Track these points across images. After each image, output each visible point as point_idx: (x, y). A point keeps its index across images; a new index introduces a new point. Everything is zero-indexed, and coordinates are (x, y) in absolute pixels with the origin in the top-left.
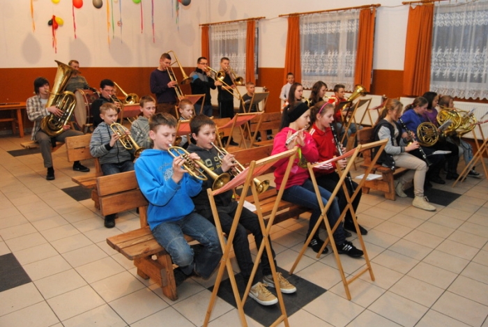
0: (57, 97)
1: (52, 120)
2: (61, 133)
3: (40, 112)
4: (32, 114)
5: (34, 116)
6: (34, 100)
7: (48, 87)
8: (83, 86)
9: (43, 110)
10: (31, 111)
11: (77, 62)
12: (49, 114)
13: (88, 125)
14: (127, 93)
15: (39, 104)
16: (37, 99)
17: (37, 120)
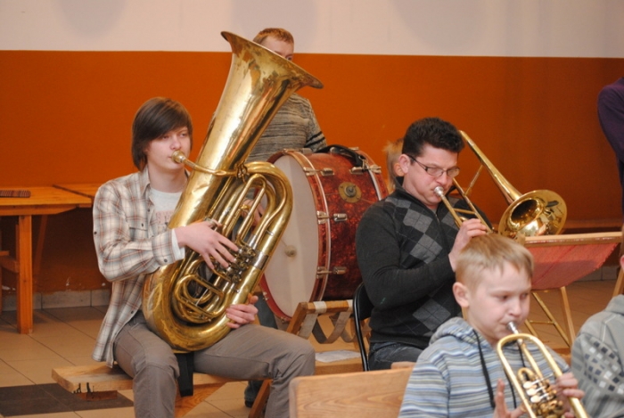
0: (220, 182)
1: (190, 283)
2: (219, 338)
3: (147, 246)
4: (116, 252)
5: (121, 258)
6: (124, 191)
7: (186, 143)
8: (301, 137)
9: (161, 238)
10: (110, 238)
11: (286, 37)
12: (180, 254)
13: (321, 305)
14: (520, 188)
15: (142, 209)
16: (138, 192)
17: (127, 280)
